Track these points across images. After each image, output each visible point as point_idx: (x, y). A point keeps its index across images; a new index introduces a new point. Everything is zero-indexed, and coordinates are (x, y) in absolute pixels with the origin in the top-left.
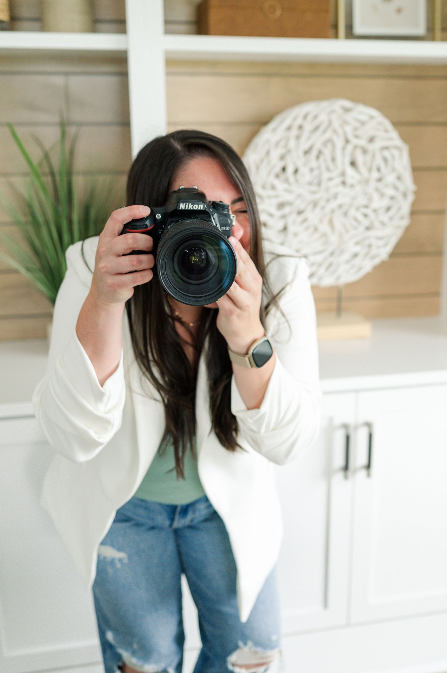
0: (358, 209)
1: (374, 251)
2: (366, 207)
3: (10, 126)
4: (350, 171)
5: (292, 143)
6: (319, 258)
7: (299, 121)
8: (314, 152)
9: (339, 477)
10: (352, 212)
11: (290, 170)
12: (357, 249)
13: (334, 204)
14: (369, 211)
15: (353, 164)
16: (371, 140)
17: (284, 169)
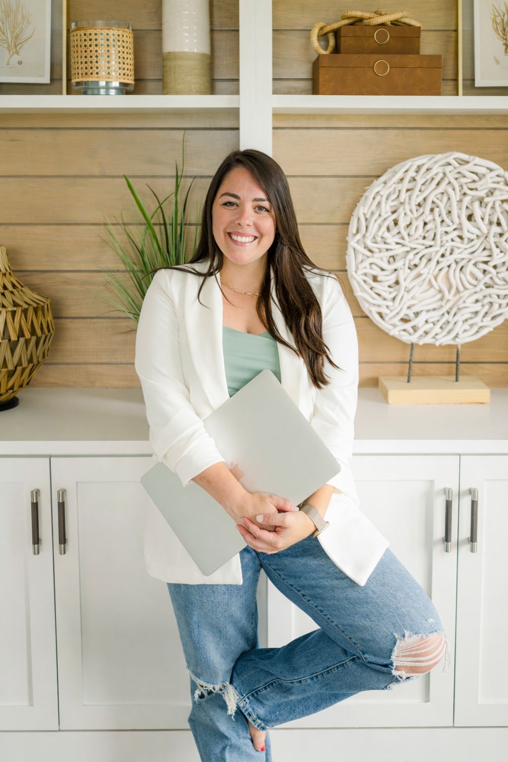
0: (475, 264)
1: (496, 311)
2: (486, 263)
3: (125, 177)
4: (466, 224)
5: (404, 196)
6: (435, 316)
7: (412, 174)
8: (429, 205)
9: (438, 549)
10: (470, 267)
11: (402, 223)
12: (478, 307)
13: (449, 259)
14: (489, 268)
15: (470, 218)
16: (491, 193)
17: (396, 223)
